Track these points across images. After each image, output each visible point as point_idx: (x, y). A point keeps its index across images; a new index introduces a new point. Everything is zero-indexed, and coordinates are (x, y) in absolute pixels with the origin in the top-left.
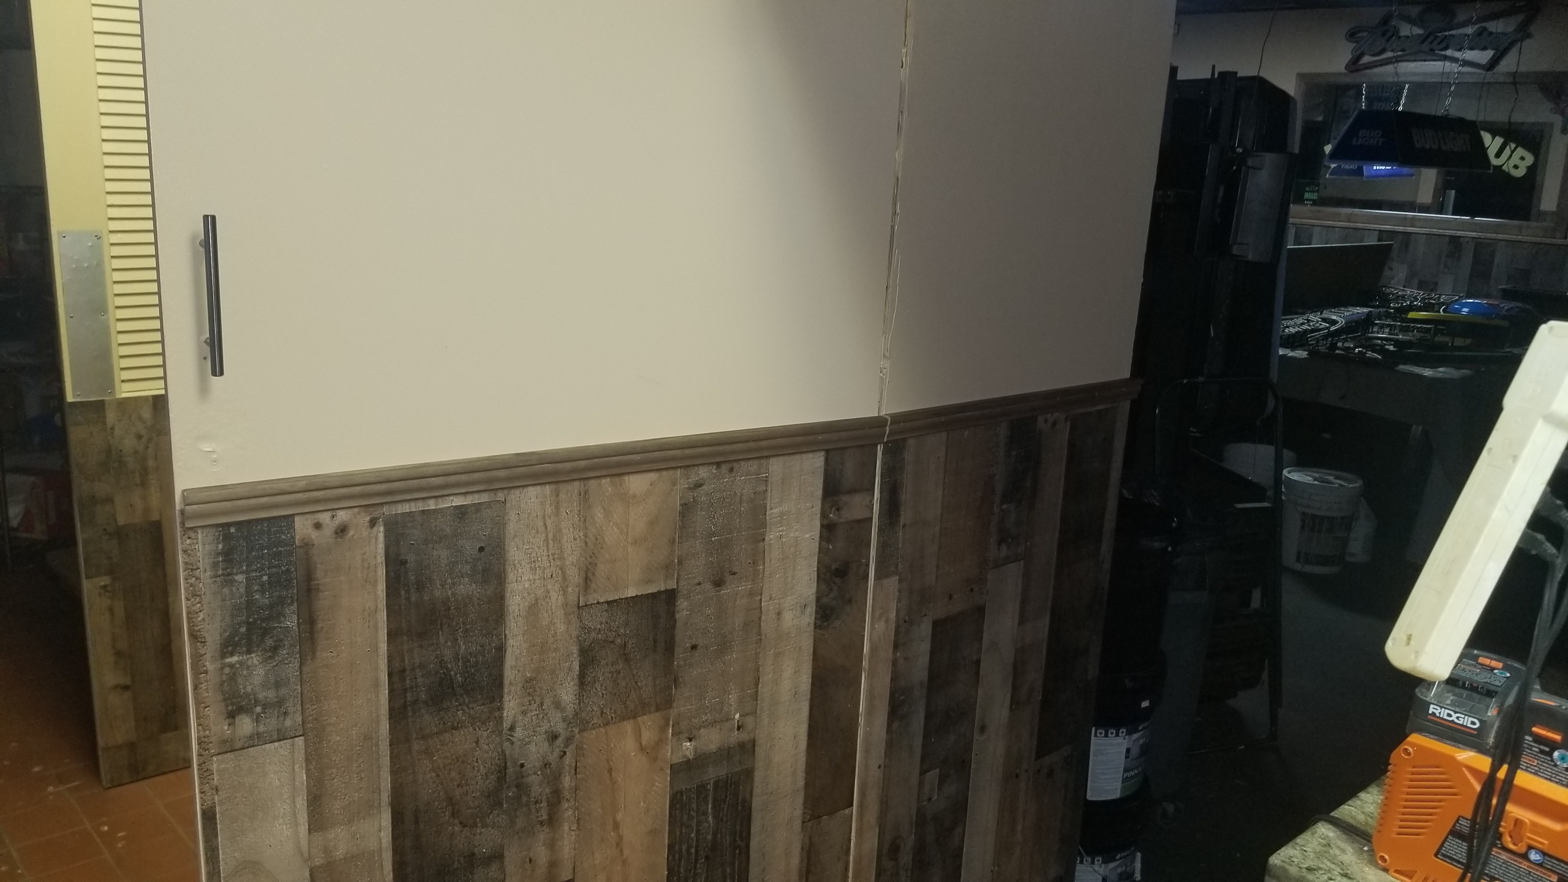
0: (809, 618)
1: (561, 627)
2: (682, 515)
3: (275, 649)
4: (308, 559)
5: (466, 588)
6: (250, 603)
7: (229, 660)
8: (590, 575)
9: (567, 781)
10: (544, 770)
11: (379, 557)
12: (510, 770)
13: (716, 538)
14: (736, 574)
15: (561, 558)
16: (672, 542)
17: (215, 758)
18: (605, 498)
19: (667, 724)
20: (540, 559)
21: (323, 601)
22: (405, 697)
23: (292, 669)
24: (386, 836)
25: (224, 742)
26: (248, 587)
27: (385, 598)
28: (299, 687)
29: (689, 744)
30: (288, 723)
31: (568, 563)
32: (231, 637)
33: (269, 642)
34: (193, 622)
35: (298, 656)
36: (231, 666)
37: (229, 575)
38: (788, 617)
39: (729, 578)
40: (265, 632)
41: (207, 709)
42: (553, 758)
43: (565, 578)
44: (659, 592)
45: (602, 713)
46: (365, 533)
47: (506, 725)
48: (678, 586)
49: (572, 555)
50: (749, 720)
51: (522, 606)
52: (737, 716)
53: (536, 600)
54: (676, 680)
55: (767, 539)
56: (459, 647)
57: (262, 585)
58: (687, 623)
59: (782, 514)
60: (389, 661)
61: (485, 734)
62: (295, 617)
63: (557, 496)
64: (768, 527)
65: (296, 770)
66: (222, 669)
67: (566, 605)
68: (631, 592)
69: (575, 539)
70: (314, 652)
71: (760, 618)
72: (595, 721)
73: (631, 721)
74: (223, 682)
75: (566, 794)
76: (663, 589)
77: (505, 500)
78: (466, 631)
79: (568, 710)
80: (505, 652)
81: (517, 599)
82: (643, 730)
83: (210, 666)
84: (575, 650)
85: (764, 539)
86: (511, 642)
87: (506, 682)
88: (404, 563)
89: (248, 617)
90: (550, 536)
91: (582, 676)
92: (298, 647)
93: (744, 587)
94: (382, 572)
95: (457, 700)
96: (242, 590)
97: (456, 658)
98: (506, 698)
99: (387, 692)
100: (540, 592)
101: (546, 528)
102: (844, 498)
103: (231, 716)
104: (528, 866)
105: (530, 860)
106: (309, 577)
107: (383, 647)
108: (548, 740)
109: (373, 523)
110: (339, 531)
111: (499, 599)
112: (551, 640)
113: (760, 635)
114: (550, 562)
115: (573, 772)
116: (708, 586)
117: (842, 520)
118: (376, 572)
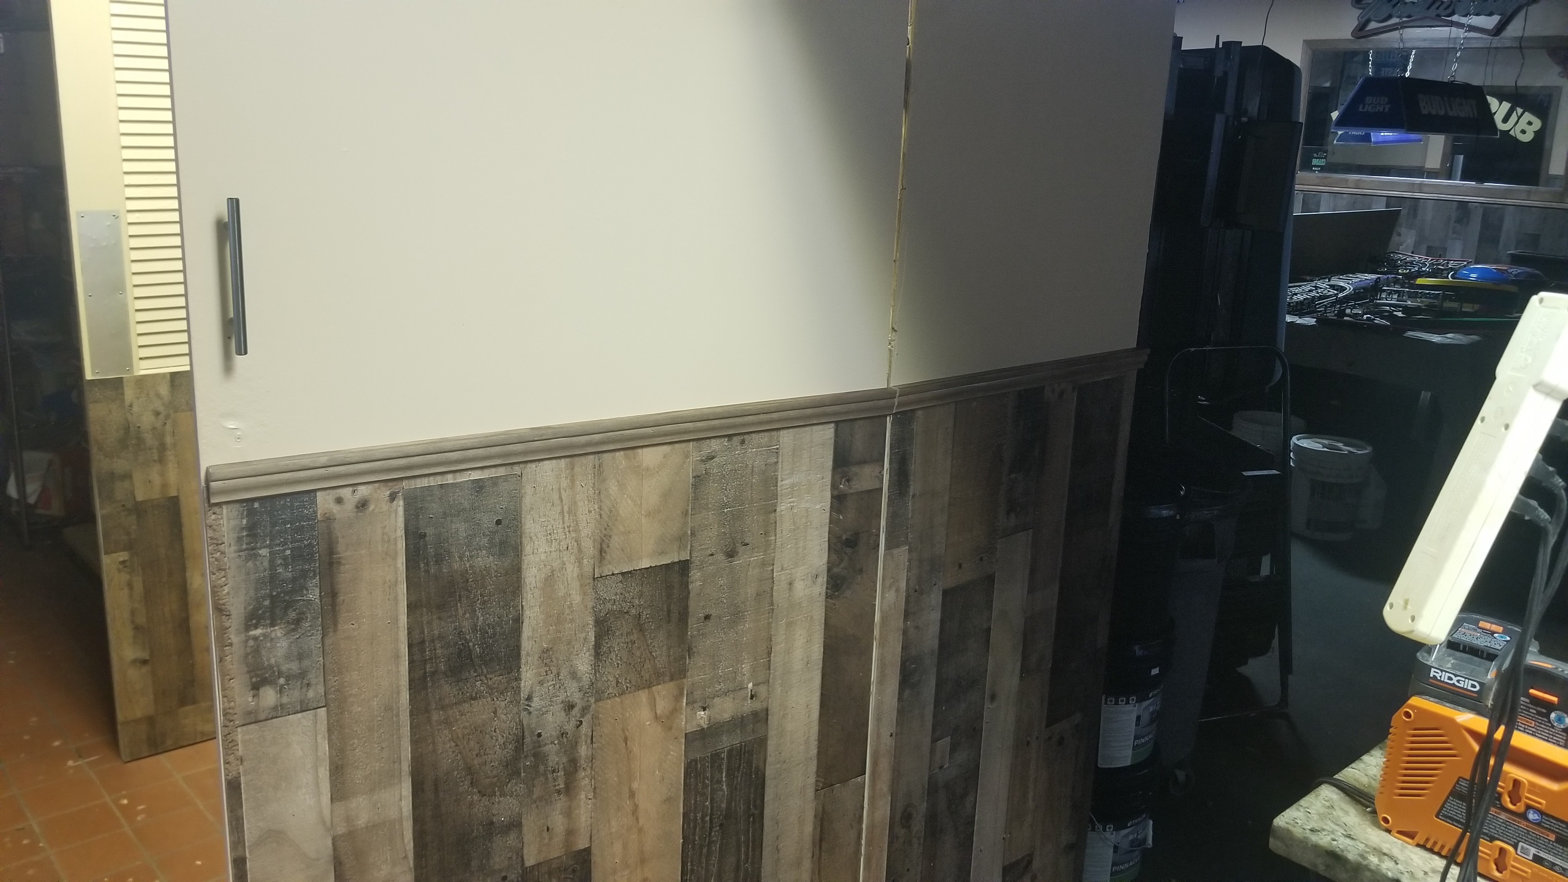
0: (820, 588)
1: (576, 598)
2: (695, 486)
3: (298, 622)
4: (330, 533)
5: (484, 560)
6: (273, 578)
7: (252, 633)
8: (604, 546)
9: (583, 751)
10: (561, 739)
11: (398, 531)
12: (528, 740)
13: (728, 509)
14: (748, 544)
15: (577, 530)
16: (685, 514)
17: (239, 729)
18: (619, 471)
19: (682, 694)
20: (555, 531)
21: (344, 576)
22: (425, 668)
23: (314, 642)
24: (407, 806)
25: (250, 713)
26: (272, 562)
27: (405, 571)
28: (321, 659)
29: (703, 713)
30: (311, 694)
31: (583, 535)
32: (256, 609)
33: (292, 615)
34: (218, 596)
35: (320, 628)
36: (256, 638)
37: (253, 549)
38: (800, 589)
39: (741, 549)
40: (288, 605)
41: (232, 681)
42: (569, 727)
43: (580, 550)
44: (673, 563)
45: (618, 682)
46: (385, 507)
47: (524, 695)
48: (691, 557)
49: (588, 529)
50: (762, 690)
51: (538, 577)
52: (750, 685)
53: (552, 572)
54: (689, 650)
55: (778, 510)
56: (478, 619)
57: (285, 558)
58: (700, 594)
59: (793, 486)
60: (409, 634)
61: (503, 704)
62: (317, 591)
63: (573, 469)
64: (779, 498)
65: (319, 741)
66: (247, 641)
67: (581, 576)
68: (645, 564)
69: (590, 512)
70: (335, 624)
71: (772, 588)
72: (611, 690)
73: (646, 691)
74: (247, 655)
75: (582, 763)
76: (676, 560)
77: (522, 474)
78: (484, 603)
79: (584, 679)
80: (522, 623)
81: (534, 571)
82: (657, 698)
83: (235, 638)
84: (591, 621)
85: (775, 511)
86: (527, 613)
87: (523, 653)
88: (423, 536)
89: (271, 591)
90: (566, 508)
91: (597, 646)
92: (320, 620)
93: (757, 557)
94: (401, 545)
95: (475, 671)
96: (266, 564)
97: (474, 629)
98: (523, 669)
99: (407, 663)
100: (556, 564)
101: (562, 501)
102: (854, 469)
103: (256, 687)
104: (545, 834)
105: (548, 829)
106: (331, 550)
107: (403, 619)
108: (565, 710)
109: (393, 497)
110: (360, 505)
111: (516, 571)
112: (567, 611)
113: (772, 604)
114: (566, 535)
115: (589, 741)
116: (720, 557)
117: (851, 491)
118: (396, 544)
